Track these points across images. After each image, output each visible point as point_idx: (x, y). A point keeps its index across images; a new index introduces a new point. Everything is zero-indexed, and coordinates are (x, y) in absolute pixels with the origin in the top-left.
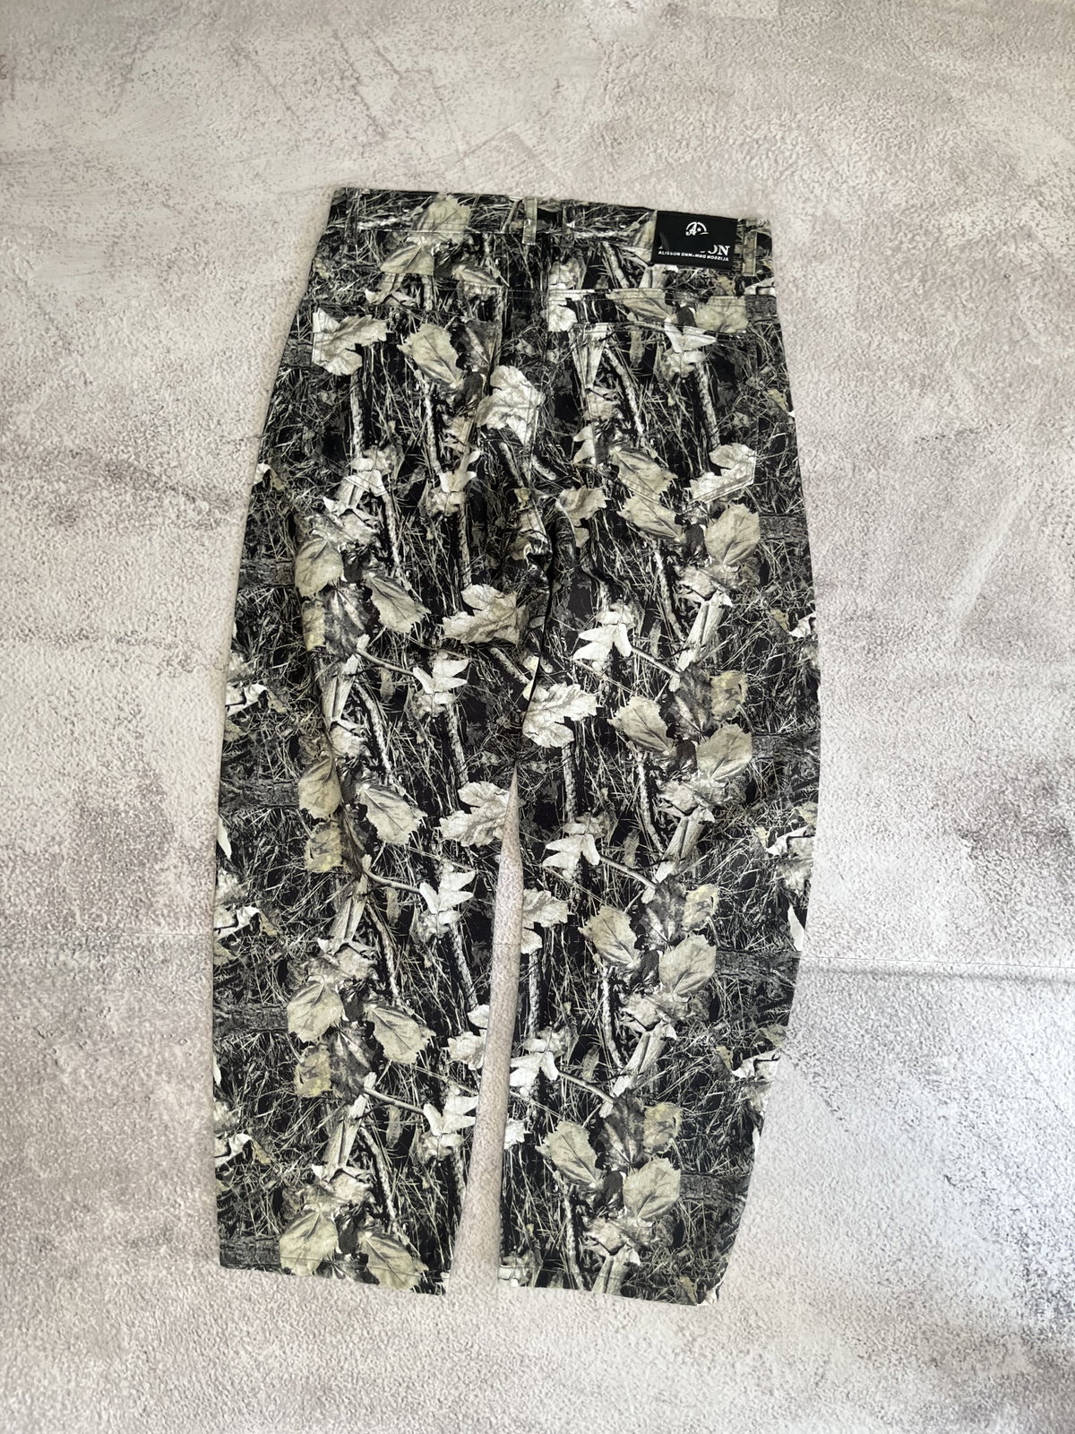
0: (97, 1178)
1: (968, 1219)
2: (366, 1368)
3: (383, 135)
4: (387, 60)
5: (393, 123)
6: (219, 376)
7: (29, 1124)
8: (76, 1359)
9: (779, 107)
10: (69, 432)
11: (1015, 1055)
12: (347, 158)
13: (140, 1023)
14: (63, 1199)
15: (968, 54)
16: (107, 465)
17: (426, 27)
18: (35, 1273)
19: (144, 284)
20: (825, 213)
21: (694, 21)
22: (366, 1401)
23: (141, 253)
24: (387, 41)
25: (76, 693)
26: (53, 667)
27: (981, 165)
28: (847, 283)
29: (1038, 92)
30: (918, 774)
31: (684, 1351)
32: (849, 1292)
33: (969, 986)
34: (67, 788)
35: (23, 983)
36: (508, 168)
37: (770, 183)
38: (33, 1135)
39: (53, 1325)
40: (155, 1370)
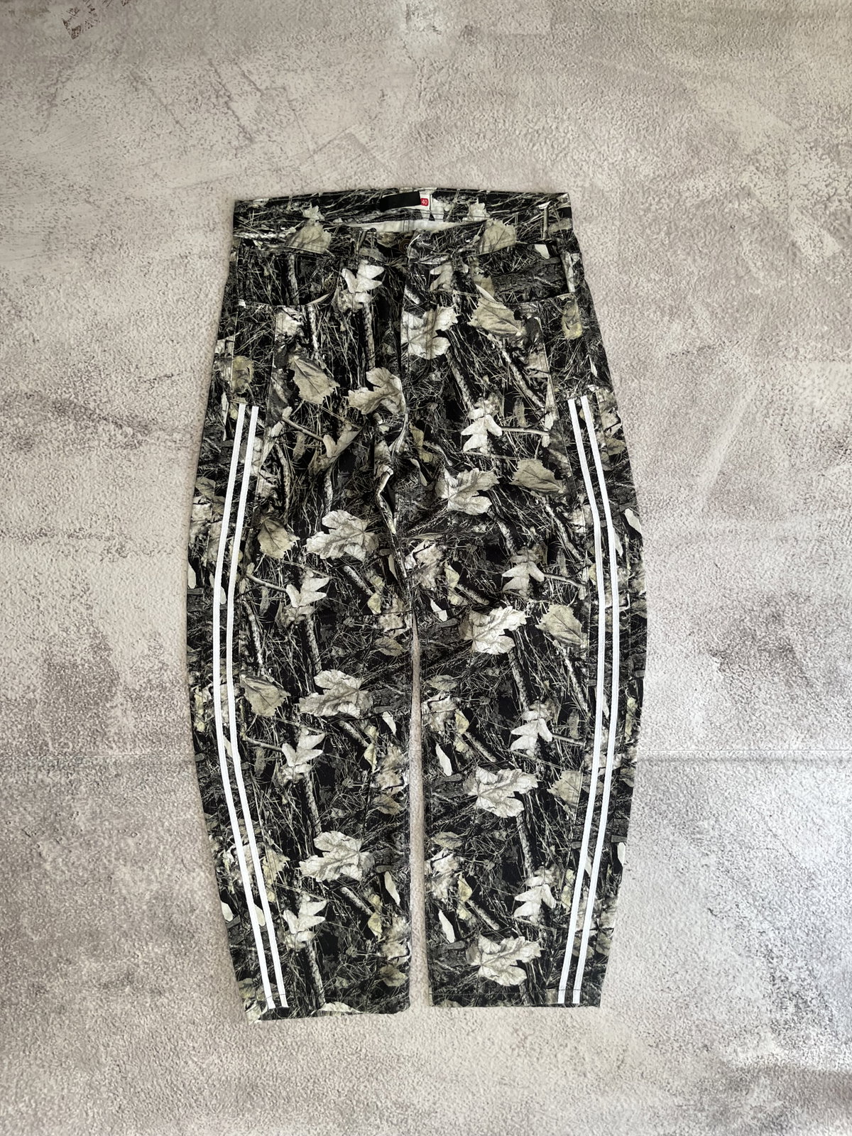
0: (76, 939)
1: (726, 940)
2: (282, 1069)
3: (251, 140)
4: (251, 81)
5: (258, 131)
6: (135, 331)
7: (23, 901)
8: (67, 1073)
9: (553, 103)
10: (24, 379)
11: (757, 817)
12: (224, 159)
13: (101, 822)
14: (51, 955)
15: (699, 53)
16: (54, 403)
17: (280, 54)
18: (33, 1011)
19: (75, 263)
20: (591, 185)
21: (485, 39)
22: (284, 1094)
23: (71, 239)
24: (249, 65)
25: (40, 577)
26: (22, 558)
27: (711, 141)
28: (610, 237)
29: (754, 80)
30: (678, 610)
31: (519, 1047)
32: (640, 999)
33: (722, 767)
34: (37, 649)
35: (12, 797)
36: (348, 161)
37: (549, 163)
38: (25, 909)
39: (49, 1048)
40: (126, 1078)
